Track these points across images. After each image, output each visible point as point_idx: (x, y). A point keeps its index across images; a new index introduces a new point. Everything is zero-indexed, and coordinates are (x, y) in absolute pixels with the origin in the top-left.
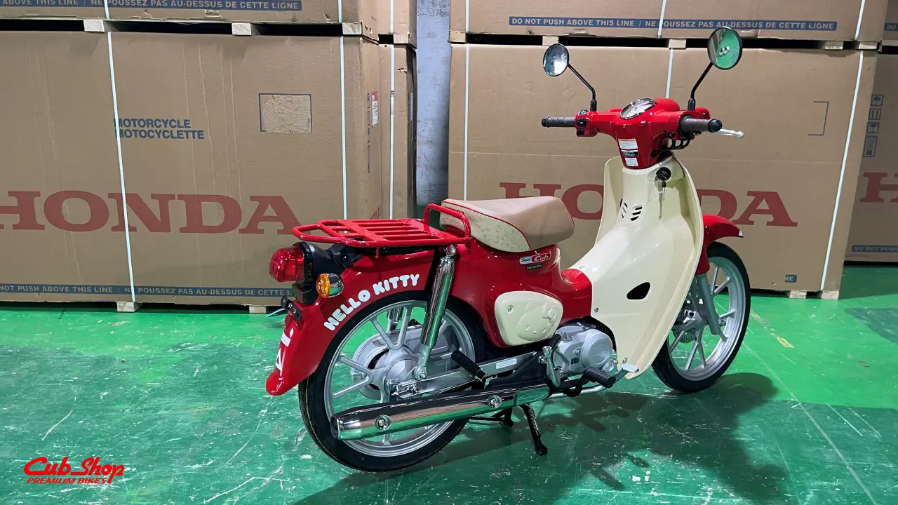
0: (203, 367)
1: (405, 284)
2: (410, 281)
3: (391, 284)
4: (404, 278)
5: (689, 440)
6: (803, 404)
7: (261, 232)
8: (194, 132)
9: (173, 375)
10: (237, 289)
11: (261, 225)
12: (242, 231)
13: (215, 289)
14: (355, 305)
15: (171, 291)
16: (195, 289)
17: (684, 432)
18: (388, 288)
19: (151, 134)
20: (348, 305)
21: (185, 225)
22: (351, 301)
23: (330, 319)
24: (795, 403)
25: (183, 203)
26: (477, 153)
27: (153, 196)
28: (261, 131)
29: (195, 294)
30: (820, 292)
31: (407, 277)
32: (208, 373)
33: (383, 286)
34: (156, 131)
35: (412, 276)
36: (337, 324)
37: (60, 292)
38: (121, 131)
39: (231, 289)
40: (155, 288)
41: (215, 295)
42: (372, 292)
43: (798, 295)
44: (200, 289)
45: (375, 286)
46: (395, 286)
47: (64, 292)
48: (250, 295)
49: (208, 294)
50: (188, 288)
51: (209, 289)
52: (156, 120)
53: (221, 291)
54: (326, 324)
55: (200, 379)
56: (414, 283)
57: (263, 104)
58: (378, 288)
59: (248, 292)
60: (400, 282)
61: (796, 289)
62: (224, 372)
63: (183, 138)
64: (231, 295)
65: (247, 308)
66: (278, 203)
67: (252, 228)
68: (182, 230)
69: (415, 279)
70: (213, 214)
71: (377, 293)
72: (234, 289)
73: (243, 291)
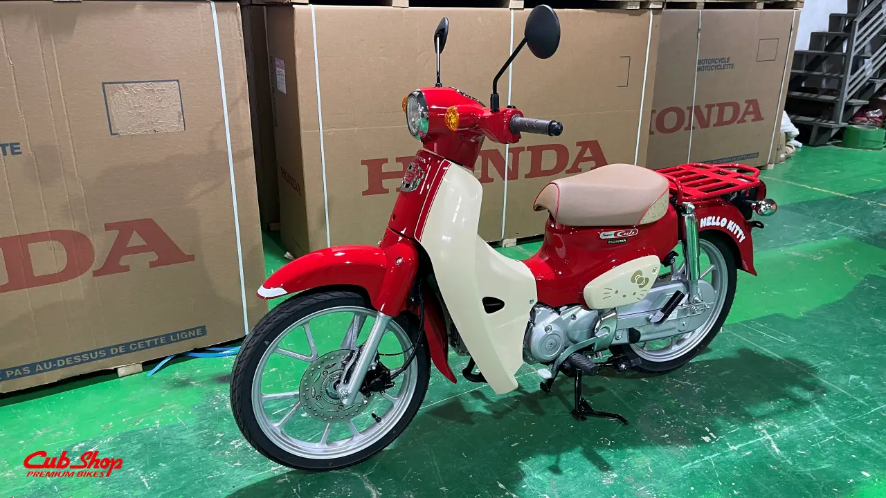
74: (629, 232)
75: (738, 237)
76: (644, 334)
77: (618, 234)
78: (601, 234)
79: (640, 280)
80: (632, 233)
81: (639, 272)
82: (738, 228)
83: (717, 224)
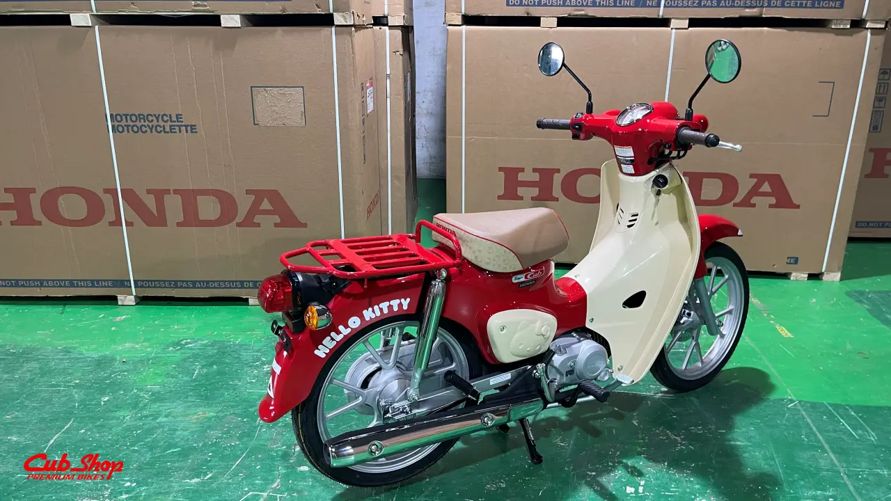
0: (203, 367)
1: (396, 309)
2: (400, 305)
3: (381, 310)
4: (395, 303)
5: (684, 445)
6: (800, 402)
7: (258, 225)
8: (186, 126)
9: (173, 377)
10: (236, 281)
11: (257, 219)
12: (239, 225)
13: (214, 282)
14: (345, 331)
15: (170, 284)
16: (194, 283)
17: (679, 436)
18: (378, 314)
19: (144, 129)
20: (338, 332)
21: (181, 219)
22: (341, 328)
23: (320, 347)
24: (792, 401)
25: (178, 198)
26: (475, 137)
27: (149, 192)
28: (255, 124)
29: (194, 287)
30: (822, 274)
31: (398, 301)
32: (207, 375)
33: (373, 311)
34: (148, 126)
35: (403, 300)
36: (328, 351)
37: (60, 286)
38: (113, 126)
39: (230, 282)
40: (155, 281)
41: (215, 288)
42: (362, 317)
43: (799, 276)
44: (200, 282)
45: (365, 312)
46: (386, 311)
47: (65, 286)
48: (249, 288)
49: (207, 287)
50: (187, 282)
51: (208, 282)
52: (148, 115)
53: (221, 284)
54: (316, 352)
55: (199, 381)
56: (405, 307)
57: (255, 97)
58: (368, 314)
59: (247, 285)
60: (390, 307)
61: (796, 271)
62: (225, 373)
63: (176, 132)
64: (230, 288)
65: (247, 300)
66: (274, 196)
67: (248, 222)
68: (179, 224)
69: (405, 303)
70: (209, 208)
71: (367, 319)
72: (233, 282)
73: (242, 284)
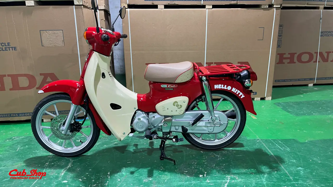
74: (173, 86)
75: (240, 95)
76: (189, 130)
77: (169, 86)
78: (162, 85)
79: (177, 106)
80: (174, 86)
81: (176, 102)
82: (239, 92)
83: (225, 88)
